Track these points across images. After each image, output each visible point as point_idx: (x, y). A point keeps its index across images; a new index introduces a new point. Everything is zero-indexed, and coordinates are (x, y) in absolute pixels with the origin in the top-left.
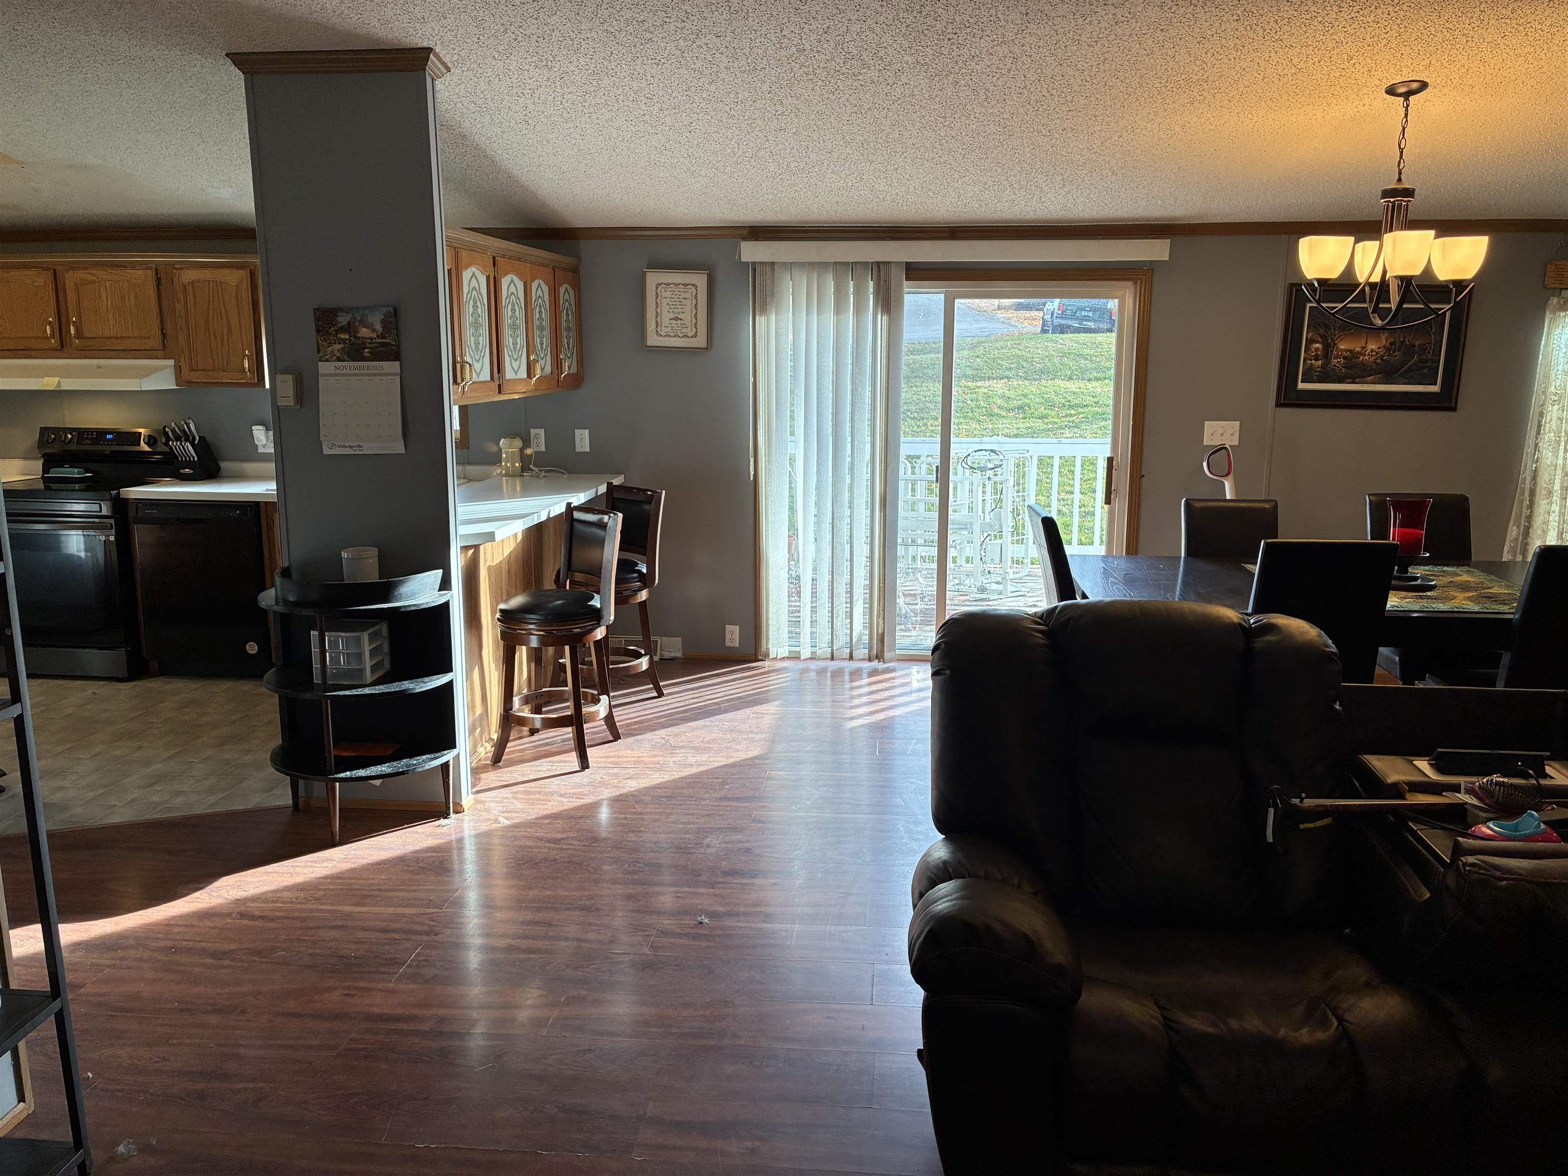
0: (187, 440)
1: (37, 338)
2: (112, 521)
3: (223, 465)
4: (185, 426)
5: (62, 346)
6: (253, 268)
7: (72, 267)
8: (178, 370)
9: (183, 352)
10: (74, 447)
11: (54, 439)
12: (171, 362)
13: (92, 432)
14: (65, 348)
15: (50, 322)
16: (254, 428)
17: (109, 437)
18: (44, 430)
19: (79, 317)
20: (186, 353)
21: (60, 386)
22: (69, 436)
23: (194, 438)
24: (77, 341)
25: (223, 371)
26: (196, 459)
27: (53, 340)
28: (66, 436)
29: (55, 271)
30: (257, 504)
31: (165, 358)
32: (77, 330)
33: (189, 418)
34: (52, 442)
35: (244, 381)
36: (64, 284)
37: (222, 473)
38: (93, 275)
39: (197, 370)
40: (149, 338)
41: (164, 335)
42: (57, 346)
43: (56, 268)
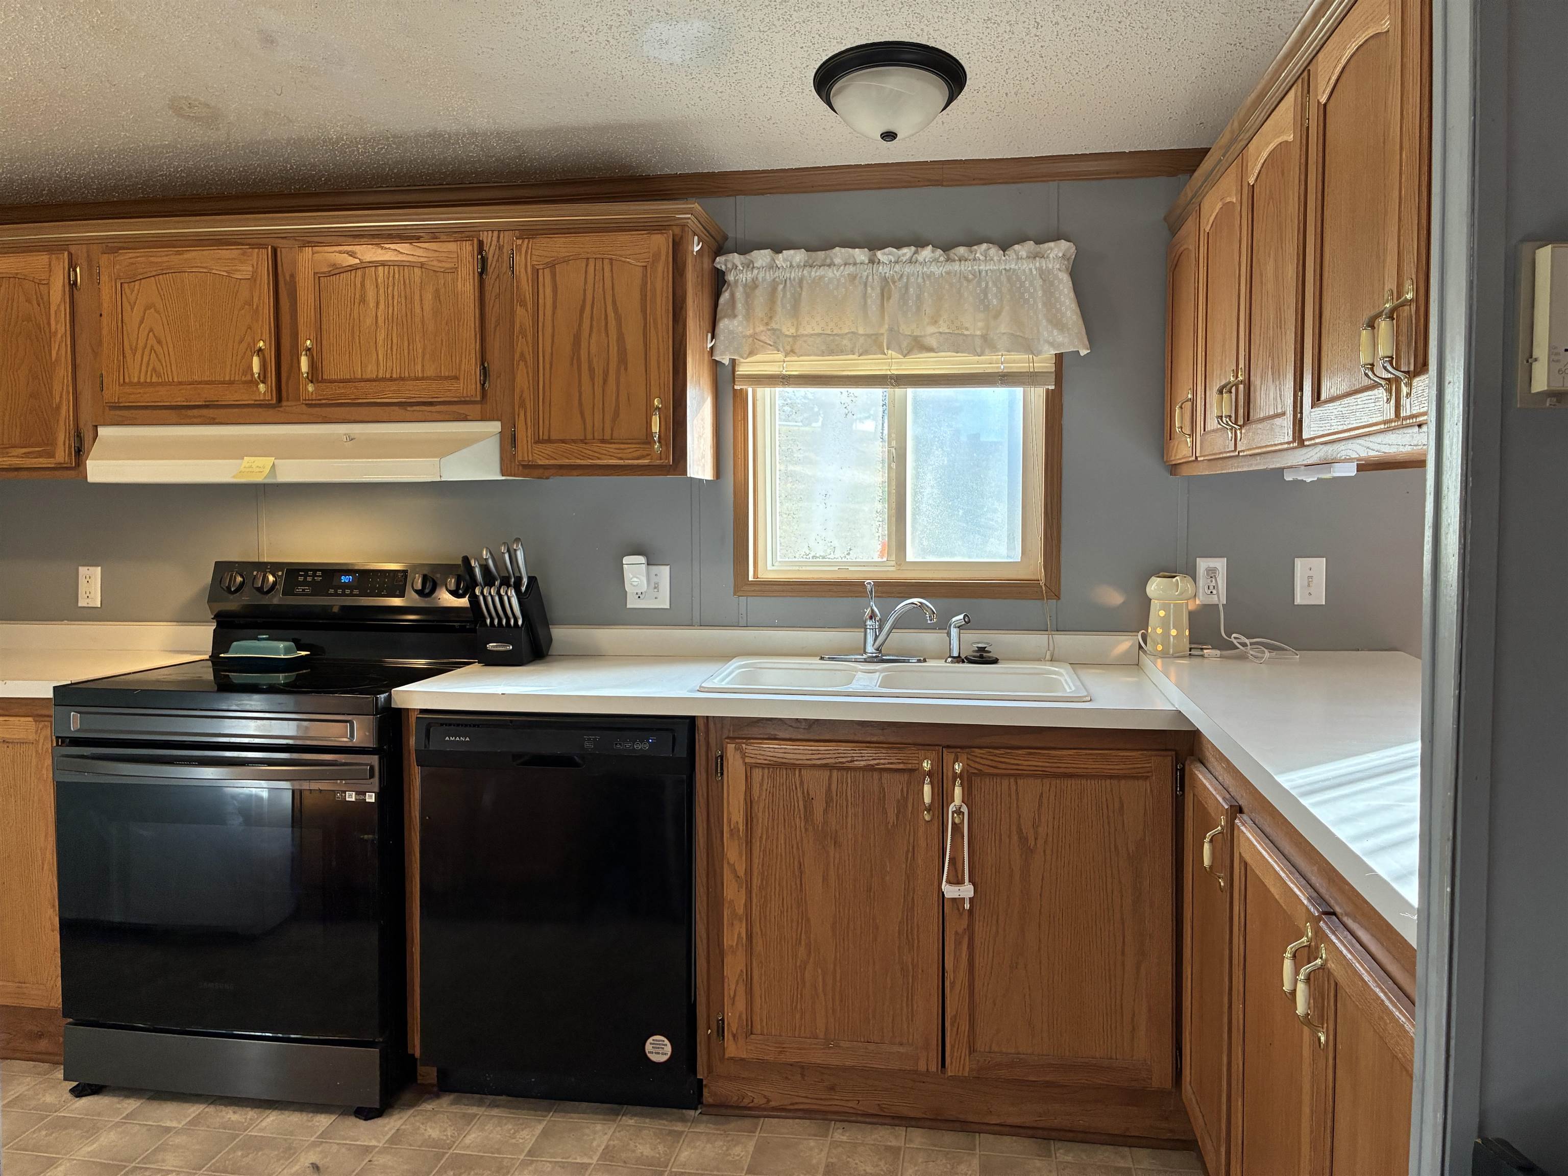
0: (505, 582)
1: (231, 383)
2: (374, 760)
3: (559, 633)
4: (507, 556)
5: (280, 399)
6: (677, 230)
7: (308, 240)
8: (509, 441)
9: (522, 404)
10: (276, 599)
11: (242, 584)
12: (495, 427)
13: (315, 571)
14: (284, 403)
15: (260, 350)
16: (626, 560)
17: (344, 579)
18: (222, 568)
19: (319, 341)
20: (529, 405)
21: (275, 476)
22: (271, 578)
23: (519, 580)
24: (311, 388)
25: (603, 441)
26: (520, 622)
27: (262, 387)
28: (265, 578)
29: (275, 251)
30: (692, 719)
31: (483, 419)
32: (313, 365)
33: (517, 540)
34: (236, 591)
35: (646, 461)
36: (292, 276)
37: (554, 650)
38: (352, 254)
39: (549, 441)
40: (456, 378)
41: (485, 372)
42: (272, 399)
43: (279, 243)
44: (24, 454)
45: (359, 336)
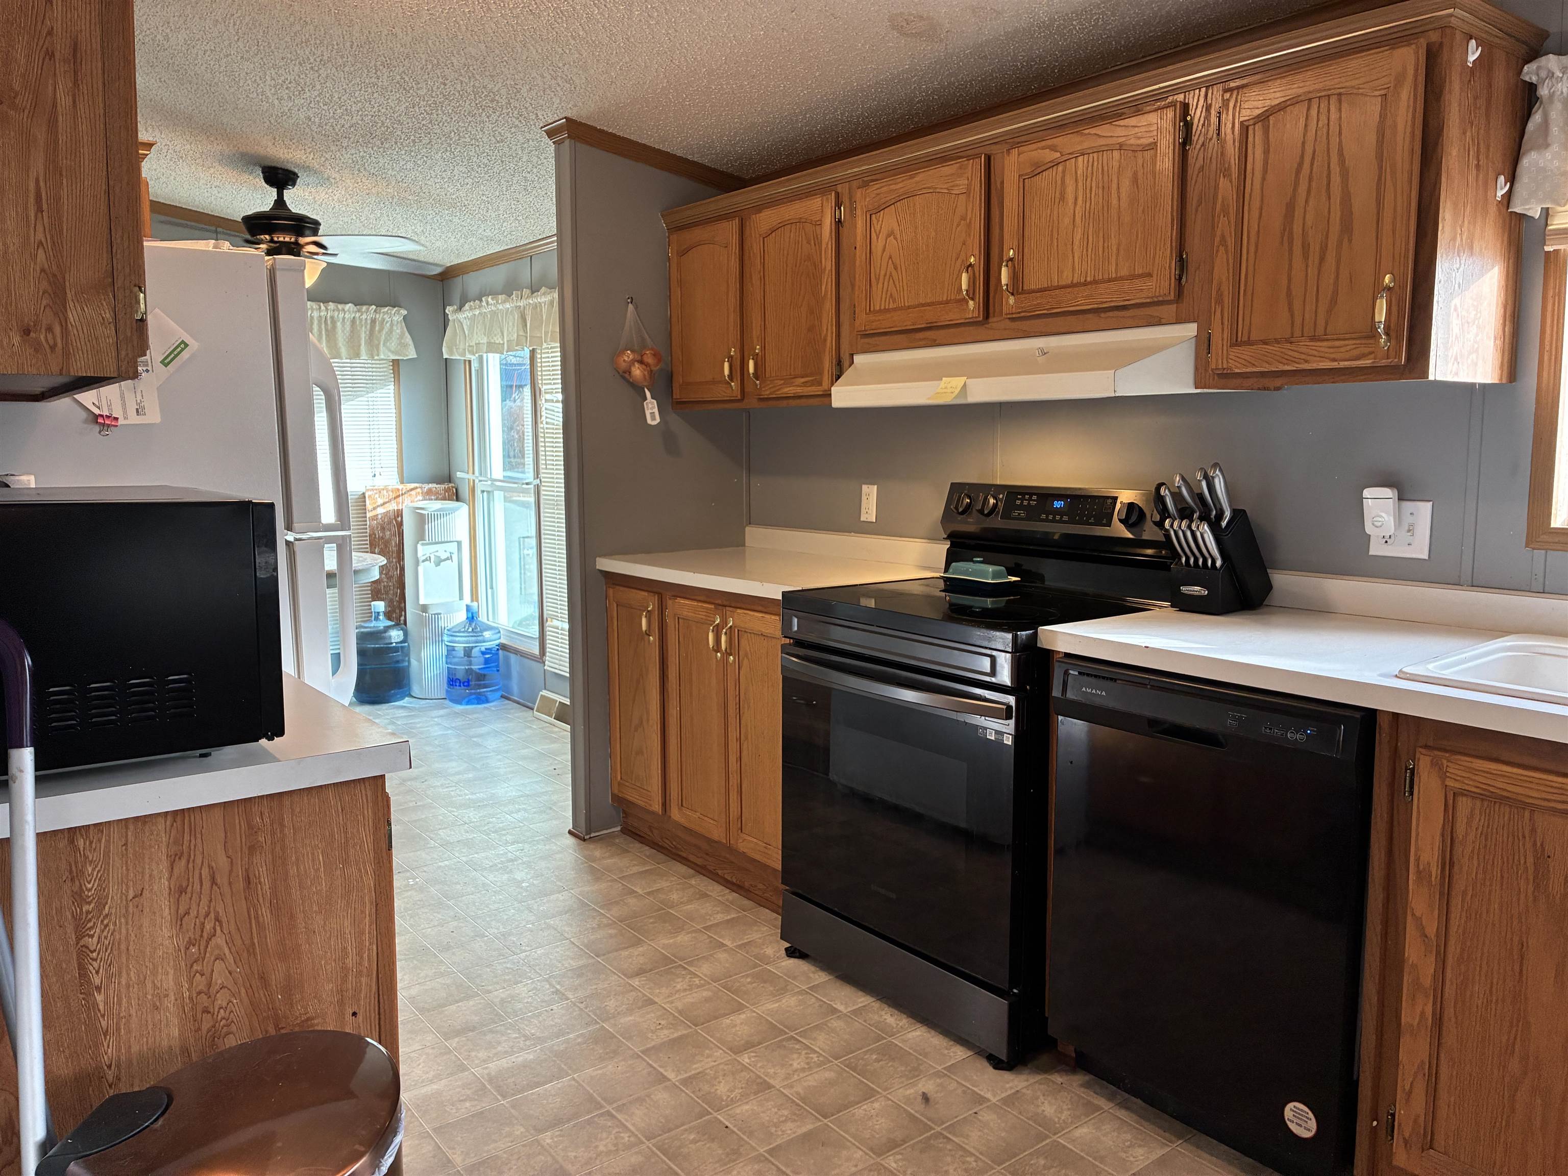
0: (1204, 518)
1: (947, 302)
2: (1011, 700)
3: (1281, 579)
4: (1204, 484)
5: (987, 316)
6: (1434, 37)
7: (1015, 141)
8: (1204, 344)
9: (1219, 301)
10: (998, 522)
11: (969, 506)
12: (1191, 329)
13: (1031, 495)
14: (991, 320)
15: (970, 265)
16: (1367, 493)
17: (1058, 504)
18: (956, 488)
19: (1021, 250)
20: (1227, 301)
21: (966, 397)
22: (992, 501)
23: (1220, 515)
24: (1012, 300)
25: (1313, 338)
26: (1219, 563)
27: (971, 303)
28: (986, 500)
29: (988, 158)
30: (1371, 714)
31: (1179, 321)
32: (1015, 277)
33: (1215, 465)
34: (963, 513)
35: (1367, 362)
36: (1002, 183)
37: (1276, 596)
38: (1053, 148)
39: (1249, 343)
40: (1150, 275)
41: (1182, 264)
42: (979, 316)
43: (994, 150)
44: (803, 383)
45: (1057, 239)
